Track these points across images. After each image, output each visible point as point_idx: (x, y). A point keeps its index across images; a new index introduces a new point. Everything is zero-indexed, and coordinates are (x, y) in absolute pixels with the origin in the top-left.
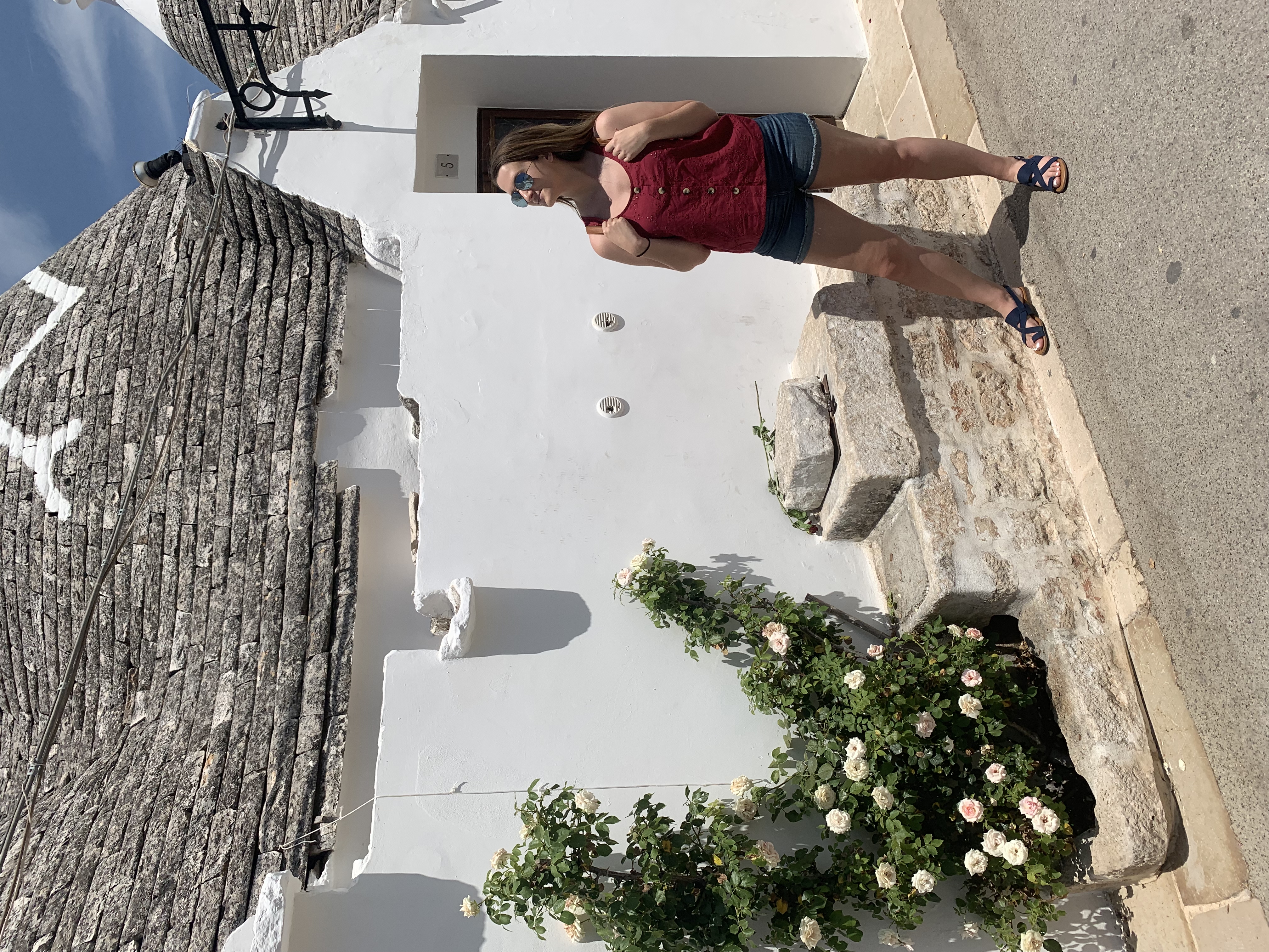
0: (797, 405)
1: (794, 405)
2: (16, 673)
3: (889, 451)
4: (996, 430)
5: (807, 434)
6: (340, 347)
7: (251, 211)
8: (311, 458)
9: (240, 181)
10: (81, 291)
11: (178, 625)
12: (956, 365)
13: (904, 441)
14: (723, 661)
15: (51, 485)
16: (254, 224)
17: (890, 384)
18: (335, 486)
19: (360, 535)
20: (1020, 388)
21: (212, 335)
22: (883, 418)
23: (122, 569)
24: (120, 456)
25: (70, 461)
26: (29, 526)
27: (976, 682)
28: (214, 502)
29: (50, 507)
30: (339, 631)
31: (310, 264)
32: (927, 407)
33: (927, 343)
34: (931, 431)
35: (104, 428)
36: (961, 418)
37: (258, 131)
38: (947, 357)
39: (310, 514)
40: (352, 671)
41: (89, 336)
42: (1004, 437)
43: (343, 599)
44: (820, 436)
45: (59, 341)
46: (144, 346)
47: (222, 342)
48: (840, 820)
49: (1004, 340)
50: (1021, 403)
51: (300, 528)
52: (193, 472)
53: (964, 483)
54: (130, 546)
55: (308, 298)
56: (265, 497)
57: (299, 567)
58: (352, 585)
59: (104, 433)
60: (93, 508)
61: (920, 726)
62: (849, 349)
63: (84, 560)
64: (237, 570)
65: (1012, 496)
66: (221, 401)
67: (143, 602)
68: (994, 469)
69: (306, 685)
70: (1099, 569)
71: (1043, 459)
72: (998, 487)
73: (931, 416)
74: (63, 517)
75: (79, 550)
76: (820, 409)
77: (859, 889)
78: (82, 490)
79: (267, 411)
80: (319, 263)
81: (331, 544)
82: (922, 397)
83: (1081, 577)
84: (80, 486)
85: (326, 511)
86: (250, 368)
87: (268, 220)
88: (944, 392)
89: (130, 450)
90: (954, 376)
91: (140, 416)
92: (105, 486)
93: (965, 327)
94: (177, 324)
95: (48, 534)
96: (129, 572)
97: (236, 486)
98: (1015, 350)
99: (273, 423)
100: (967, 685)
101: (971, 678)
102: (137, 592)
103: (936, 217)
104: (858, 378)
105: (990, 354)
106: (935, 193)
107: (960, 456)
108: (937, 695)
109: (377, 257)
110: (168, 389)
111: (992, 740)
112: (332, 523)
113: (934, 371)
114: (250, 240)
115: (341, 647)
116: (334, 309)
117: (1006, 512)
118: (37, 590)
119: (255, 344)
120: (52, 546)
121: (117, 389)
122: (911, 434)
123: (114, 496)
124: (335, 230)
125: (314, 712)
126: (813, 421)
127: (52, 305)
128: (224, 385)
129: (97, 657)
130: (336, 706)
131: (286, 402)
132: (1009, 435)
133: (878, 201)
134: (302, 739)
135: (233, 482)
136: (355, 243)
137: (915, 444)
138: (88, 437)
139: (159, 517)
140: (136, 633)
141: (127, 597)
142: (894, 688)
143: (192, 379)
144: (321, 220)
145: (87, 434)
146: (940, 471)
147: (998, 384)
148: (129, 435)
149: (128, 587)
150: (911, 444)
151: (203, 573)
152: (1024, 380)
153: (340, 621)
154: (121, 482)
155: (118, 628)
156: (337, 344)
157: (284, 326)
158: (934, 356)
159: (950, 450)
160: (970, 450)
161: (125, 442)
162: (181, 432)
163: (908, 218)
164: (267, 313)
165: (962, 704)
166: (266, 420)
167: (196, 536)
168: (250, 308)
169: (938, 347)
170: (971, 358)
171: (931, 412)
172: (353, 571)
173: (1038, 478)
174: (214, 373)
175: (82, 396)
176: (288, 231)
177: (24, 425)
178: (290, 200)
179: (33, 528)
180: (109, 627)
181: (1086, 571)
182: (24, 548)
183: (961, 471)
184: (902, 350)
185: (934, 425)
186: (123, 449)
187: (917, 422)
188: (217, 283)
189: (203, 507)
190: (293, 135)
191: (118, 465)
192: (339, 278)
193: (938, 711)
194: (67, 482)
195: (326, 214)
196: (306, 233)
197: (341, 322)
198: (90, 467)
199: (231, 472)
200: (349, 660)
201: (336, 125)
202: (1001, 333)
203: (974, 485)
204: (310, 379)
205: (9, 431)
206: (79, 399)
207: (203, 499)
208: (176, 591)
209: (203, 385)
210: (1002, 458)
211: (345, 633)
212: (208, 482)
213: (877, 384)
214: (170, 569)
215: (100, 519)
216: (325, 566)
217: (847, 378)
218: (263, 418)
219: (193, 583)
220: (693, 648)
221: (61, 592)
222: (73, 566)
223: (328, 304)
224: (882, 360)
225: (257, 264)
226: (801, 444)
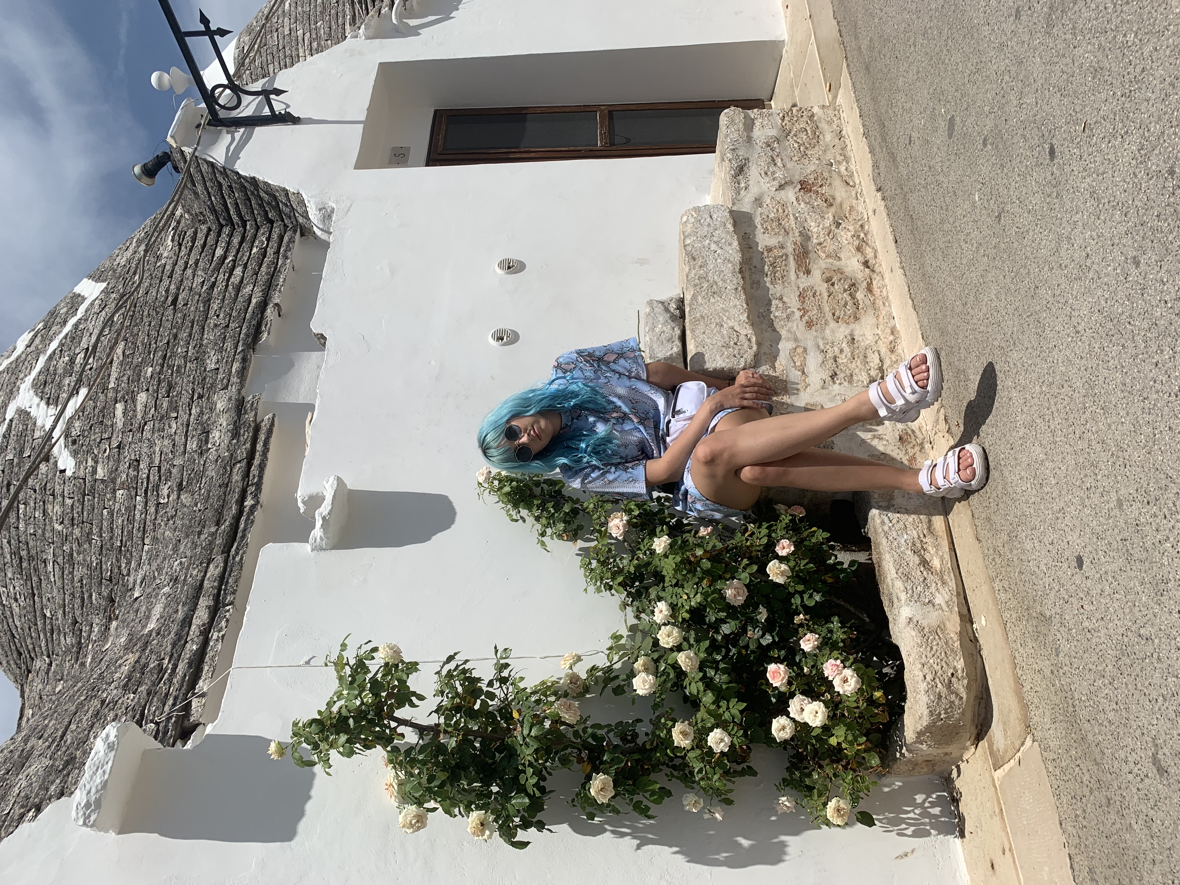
0: (652, 314)
1: (649, 314)
2: (38, 619)
3: (727, 346)
4: (839, 327)
5: (658, 339)
6: (277, 301)
7: (223, 197)
8: (239, 393)
9: (210, 170)
10: (104, 285)
11: (144, 558)
12: (808, 272)
13: (742, 338)
14: (577, 555)
15: (63, 446)
16: (227, 210)
17: (736, 289)
18: (256, 415)
19: (270, 455)
20: (869, 289)
21: (186, 304)
22: (725, 318)
23: (108, 513)
24: (112, 415)
25: (77, 424)
26: (46, 484)
27: (788, 550)
28: (174, 445)
29: (61, 466)
30: (239, 535)
31: (268, 239)
32: (773, 309)
33: (781, 254)
34: (774, 330)
35: (102, 393)
36: (806, 318)
37: (228, 129)
38: (799, 265)
39: (235, 441)
40: (244, 569)
41: (102, 319)
42: (847, 332)
43: (247, 509)
44: (670, 340)
45: (81, 327)
46: (138, 321)
47: (192, 308)
48: (644, 681)
49: (859, 249)
50: (868, 302)
51: (226, 454)
52: (161, 420)
53: (800, 373)
54: (114, 491)
55: (260, 266)
56: (207, 433)
57: (220, 486)
58: (256, 496)
59: (102, 397)
60: (90, 463)
61: (729, 593)
62: (701, 260)
63: (83, 509)
64: (184, 501)
65: (846, 384)
66: (185, 357)
67: (121, 541)
68: (832, 361)
69: (206, 582)
70: (927, 446)
71: (884, 350)
72: (833, 376)
73: (776, 317)
74: (69, 473)
75: (79, 500)
76: (673, 318)
77: (667, 754)
78: (84, 447)
79: (214, 359)
80: (275, 236)
81: (244, 464)
82: (770, 301)
83: (907, 453)
84: (82, 445)
85: (246, 435)
86: (208, 326)
87: (237, 204)
88: (792, 296)
89: (120, 407)
90: (804, 282)
91: (129, 379)
92: (100, 443)
93: (822, 240)
94: (163, 298)
95: (58, 489)
96: (113, 515)
97: (190, 428)
98: (868, 257)
99: (218, 369)
100: (780, 554)
101: (785, 548)
102: (117, 532)
103: (807, 148)
104: (705, 285)
105: (843, 262)
106: (808, 129)
107: (800, 350)
108: (745, 561)
109: (321, 226)
110: (149, 354)
111: (807, 610)
112: (248, 445)
113: (785, 278)
114: (227, 225)
115: (237, 548)
116: (279, 271)
117: (838, 397)
118: (50, 540)
119: (215, 306)
120: (60, 499)
121: (115, 359)
122: (750, 331)
123: (106, 450)
124: (286, 205)
125: (206, 603)
126: (665, 328)
127: (84, 299)
128: (189, 343)
129: (91, 596)
130: (225, 598)
131: (229, 349)
132: (852, 331)
133: (749, 139)
134: (193, 627)
135: (188, 425)
136: (302, 216)
137: (754, 339)
138: (91, 402)
139: (135, 463)
140: (116, 570)
141: (111, 538)
142: (699, 552)
143: (168, 343)
144: (275, 197)
145: (91, 399)
146: (777, 364)
147: (846, 287)
148: (119, 395)
149: (112, 529)
150: (749, 340)
151: (163, 509)
152: (874, 283)
153: (242, 526)
154: (110, 438)
155: (104, 567)
156: (276, 299)
157: (238, 289)
158: (786, 265)
159: (791, 345)
160: (810, 344)
161: (116, 403)
162: (155, 387)
163: (778, 150)
164: (228, 280)
165: (770, 569)
166: (213, 366)
167: (160, 476)
168: (216, 278)
169: (791, 258)
170: (824, 266)
171: (776, 313)
172: (259, 486)
173: (876, 367)
174: (184, 335)
175: (91, 369)
176: (253, 213)
177: (49, 398)
178: (247, 181)
179: (48, 485)
180: (98, 567)
181: (913, 447)
182: (41, 503)
183: (798, 364)
184: (755, 262)
185: (777, 325)
186: (114, 408)
187: (761, 323)
188: (197, 262)
189: (165, 449)
190: (259, 131)
191: (110, 423)
192: (288, 246)
193: (745, 576)
194: (74, 442)
195: (277, 191)
196: (266, 213)
197: (281, 280)
198: (91, 428)
199: (187, 416)
200: (241, 559)
201: (295, 120)
202: (856, 243)
203: (810, 375)
204: (248, 328)
205: (38, 405)
206: (88, 371)
207: (166, 442)
208: (144, 527)
209: (175, 346)
210: (841, 351)
211: (244, 536)
212: (170, 427)
213: (723, 290)
214: (140, 508)
215: (94, 471)
216: (237, 481)
217: (695, 285)
218: (211, 365)
219: (155, 519)
220: (543, 539)
221: (66, 540)
222: (75, 515)
223: (275, 268)
224: (732, 268)
225: (229, 244)
226: (651, 348)
